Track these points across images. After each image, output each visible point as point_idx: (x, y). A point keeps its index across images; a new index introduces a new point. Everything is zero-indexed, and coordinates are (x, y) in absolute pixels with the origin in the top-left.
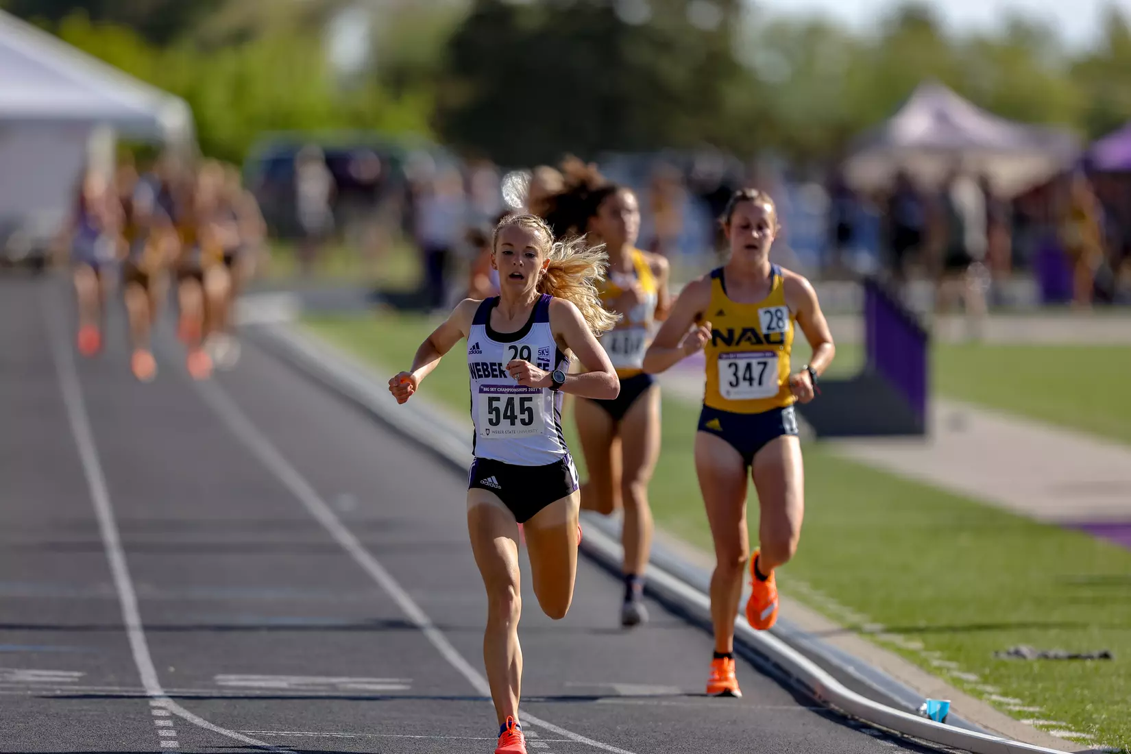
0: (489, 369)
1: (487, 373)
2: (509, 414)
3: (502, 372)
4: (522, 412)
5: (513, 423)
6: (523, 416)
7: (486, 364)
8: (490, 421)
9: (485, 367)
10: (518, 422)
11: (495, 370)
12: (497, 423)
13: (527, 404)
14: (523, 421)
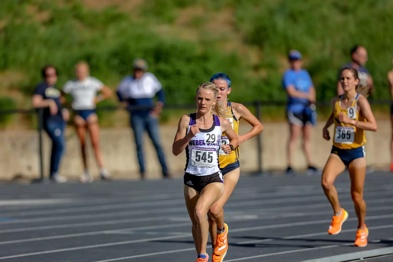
0: (199, 143)
1: (197, 144)
2: (204, 158)
3: (204, 144)
4: (209, 158)
5: (205, 161)
6: (209, 159)
7: (198, 141)
8: (196, 160)
9: (197, 142)
10: (207, 161)
11: (201, 143)
12: (199, 161)
13: (211, 155)
14: (209, 161)
